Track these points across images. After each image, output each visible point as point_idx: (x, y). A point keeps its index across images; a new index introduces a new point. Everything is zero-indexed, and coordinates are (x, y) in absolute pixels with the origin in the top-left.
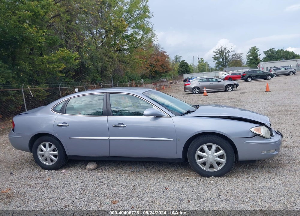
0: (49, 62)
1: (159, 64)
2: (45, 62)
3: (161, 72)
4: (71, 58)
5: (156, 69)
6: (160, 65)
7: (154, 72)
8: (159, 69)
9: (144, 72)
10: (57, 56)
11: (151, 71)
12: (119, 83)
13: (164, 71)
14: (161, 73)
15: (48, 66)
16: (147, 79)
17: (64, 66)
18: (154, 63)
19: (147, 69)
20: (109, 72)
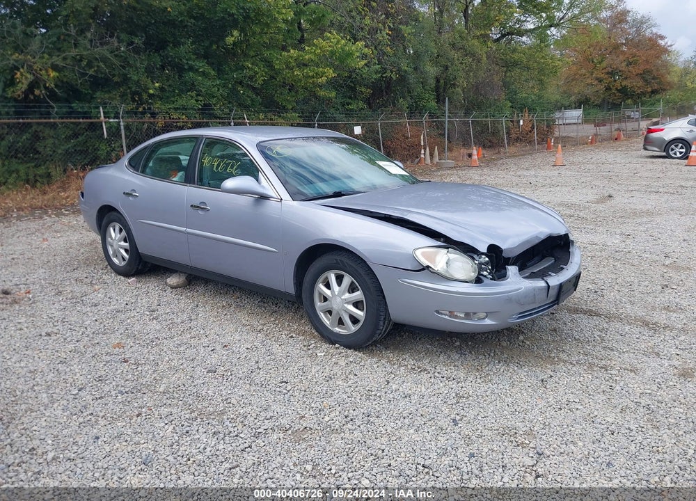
0: (303, 65)
1: (634, 70)
2: (291, 65)
3: (639, 91)
4: (350, 54)
5: (624, 83)
6: (639, 72)
7: (619, 91)
8: (635, 84)
9: (589, 91)
10: (315, 51)
11: (608, 89)
12: (474, 117)
13: (649, 90)
14: (639, 96)
15: (295, 73)
16: (593, 111)
17: (331, 73)
18: (623, 66)
19: (600, 81)
20: (459, 90)
